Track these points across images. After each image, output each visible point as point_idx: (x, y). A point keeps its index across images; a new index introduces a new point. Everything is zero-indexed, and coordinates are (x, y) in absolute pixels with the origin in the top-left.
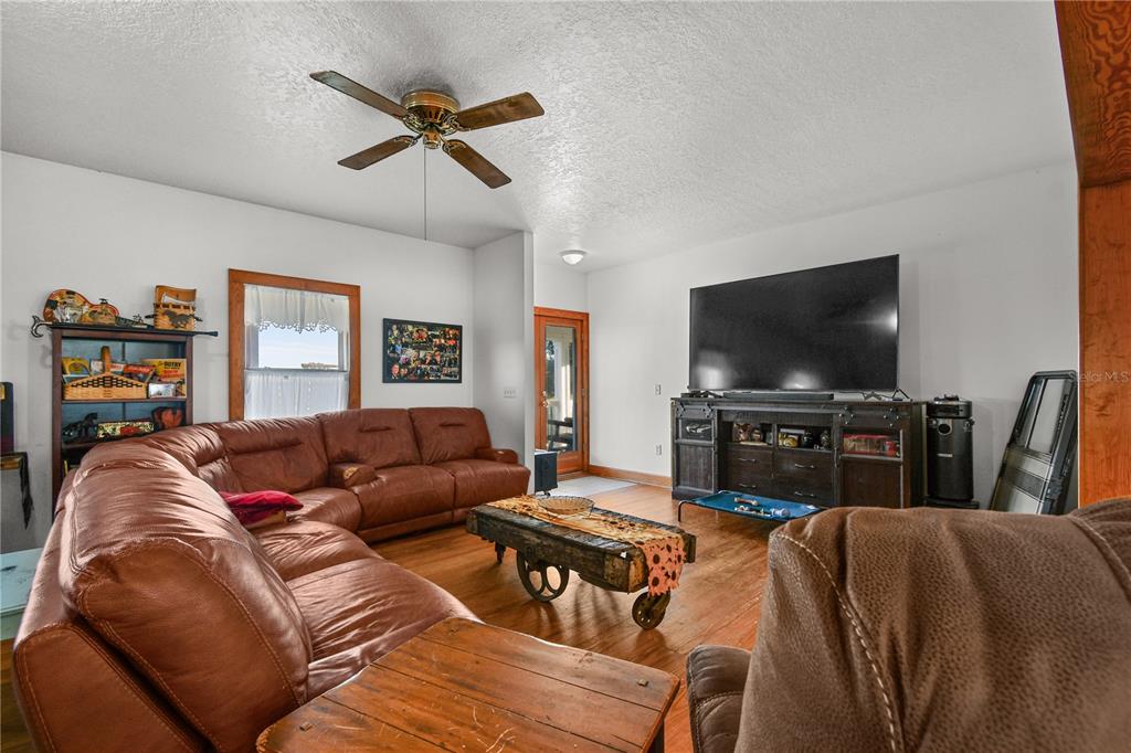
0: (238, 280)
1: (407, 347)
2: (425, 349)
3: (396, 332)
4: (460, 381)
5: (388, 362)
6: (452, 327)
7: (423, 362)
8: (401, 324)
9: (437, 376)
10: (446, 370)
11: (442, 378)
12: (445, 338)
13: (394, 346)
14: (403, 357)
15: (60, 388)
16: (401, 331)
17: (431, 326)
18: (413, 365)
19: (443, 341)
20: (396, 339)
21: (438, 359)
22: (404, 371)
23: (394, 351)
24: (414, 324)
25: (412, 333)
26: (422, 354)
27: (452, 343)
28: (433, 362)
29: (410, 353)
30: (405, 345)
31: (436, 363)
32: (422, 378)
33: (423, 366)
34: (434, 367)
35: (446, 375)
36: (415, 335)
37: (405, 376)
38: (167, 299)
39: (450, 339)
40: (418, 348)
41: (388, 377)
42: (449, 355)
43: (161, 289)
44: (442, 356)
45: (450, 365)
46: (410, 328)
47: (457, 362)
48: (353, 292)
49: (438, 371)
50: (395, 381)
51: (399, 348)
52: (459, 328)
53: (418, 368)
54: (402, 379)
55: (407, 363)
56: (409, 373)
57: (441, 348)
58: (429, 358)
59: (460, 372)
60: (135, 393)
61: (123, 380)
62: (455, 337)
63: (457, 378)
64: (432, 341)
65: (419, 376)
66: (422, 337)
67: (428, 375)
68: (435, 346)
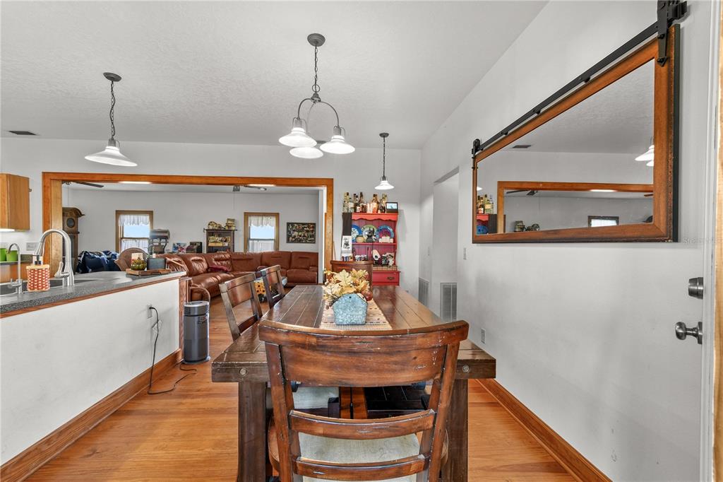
0: (247, 215)
2: (301, 232)
3: (291, 227)
4: (315, 243)
5: (288, 236)
6: (311, 224)
7: (300, 236)
8: (293, 224)
9: (305, 241)
10: (309, 239)
11: (308, 241)
12: (309, 228)
13: (290, 231)
14: (293, 235)
15: (208, 244)
16: (293, 226)
17: (303, 224)
20: (291, 229)
21: (306, 235)
22: (294, 239)
23: (290, 233)
24: (297, 223)
25: (296, 227)
28: (304, 236)
29: (296, 233)
30: (294, 231)
32: (300, 241)
33: (300, 238)
36: (298, 227)
37: (294, 241)
38: (229, 222)
39: (311, 228)
40: (299, 232)
41: (288, 241)
42: (310, 233)
43: (228, 220)
44: (308, 234)
45: (310, 237)
46: (296, 225)
47: (313, 236)
48: (277, 215)
49: (306, 239)
50: (290, 243)
51: (292, 232)
52: (314, 224)
53: (298, 238)
54: (292, 242)
55: (295, 237)
56: (296, 240)
57: (307, 231)
59: (315, 240)
60: (221, 245)
61: (217, 241)
62: (313, 227)
63: (313, 242)
64: (303, 229)
65: (299, 241)
66: (300, 228)
67: (302, 241)
68: (305, 231)
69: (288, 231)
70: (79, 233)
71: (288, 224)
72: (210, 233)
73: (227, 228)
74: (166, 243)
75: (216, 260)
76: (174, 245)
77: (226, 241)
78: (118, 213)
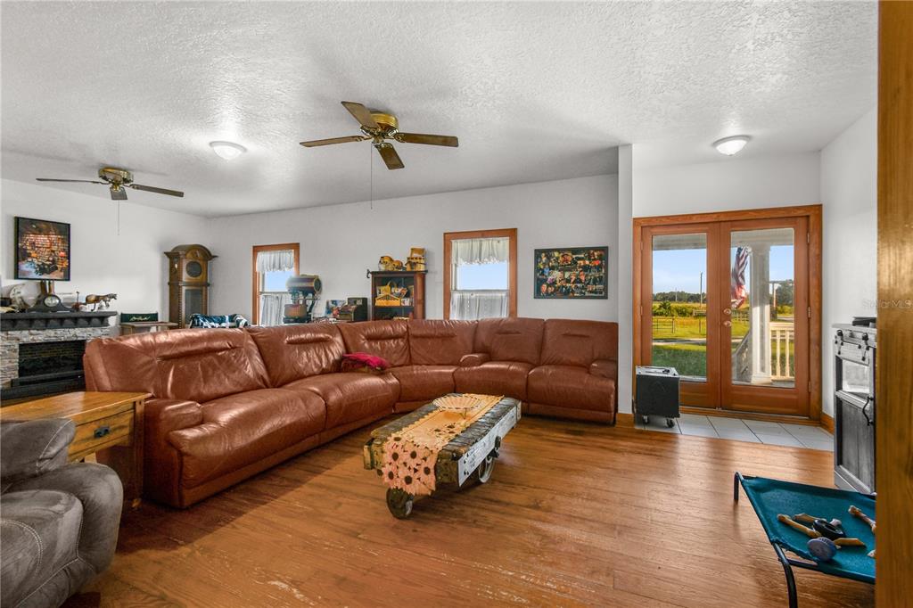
0: (449, 238)
1: (554, 269)
2: (569, 270)
3: (544, 259)
4: (606, 297)
6: (596, 249)
7: (568, 281)
8: (548, 252)
9: (581, 293)
10: (590, 288)
11: (587, 294)
12: (589, 259)
13: (543, 270)
14: (550, 278)
15: (374, 301)
16: (549, 258)
17: (575, 251)
18: (559, 284)
19: (587, 262)
20: (544, 264)
21: (583, 278)
22: (551, 289)
23: (542, 274)
25: (558, 258)
27: (597, 263)
28: (578, 281)
29: (557, 274)
30: (552, 268)
31: (580, 282)
32: (567, 294)
33: (568, 285)
34: (579, 285)
35: (591, 292)
36: (561, 259)
37: (552, 293)
38: (415, 255)
39: (595, 259)
40: (563, 270)
41: (538, 294)
42: (594, 274)
43: (413, 250)
44: (587, 276)
45: (594, 283)
46: (556, 254)
47: (603, 280)
48: (512, 234)
49: (583, 288)
50: (544, 297)
51: (547, 271)
52: (605, 249)
53: (563, 287)
55: (554, 283)
56: (556, 291)
57: (586, 268)
58: (573, 278)
59: (606, 289)
60: (396, 303)
61: (392, 297)
62: (600, 258)
63: (603, 295)
64: (576, 263)
65: (563, 293)
66: (567, 261)
67: (573, 292)
68: (580, 267)
70: (209, 285)
71: (538, 253)
72: (379, 279)
73: (408, 269)
74: (314, 300)
75: (370, 338)
76: (328, 303)
77: (408, 295)
78: (256, 249)
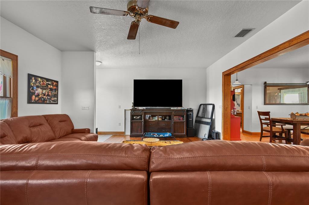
1: (38, 88)
2: (45, 89)
3: (34, 81)
4: (57, 103)
5: (30, 94)
6: (55, 81)
7: (44, 95)
8: (36, 77)
9: (49, 101)
10: (53, 99)
11: (51, 102)
12: (52, 85)
13: (33, 87)
14: (37, 92)
16: (36, 80)
17: (48, 80)
18: (41, 96)
19: (52, 87)
20: (34, 83)
21: (50, 94)
22: (37, 99)
23: (33, 89)
24: (41, 78)
25: (40, 82)
26: (44, 91)
27: (55, 88)
28: (48, 95)
29: (39, 91)
30: (38, 87)
31: (49, 96)
32: (44, 102)
33: (45, 97)
34: (48, 97)
35: (53, 101)
36: (41, 83)
37: (38, 100)
39: (54, 86)
40: (43, 89)
41: (30, 101)
42: (54, 92)
46: (39, 79)
47: (56, 96)
48: (14, 58)
49: (50, 99)
50: (33, 103)
51: (35, 88)
52: (57, 82)
53: (42, 97)
54: (36, 102)
55: (38, 95)
56: (39, 99)
57: (51, 89)
58: (47, 94)
59: (57, 100)
64: (48, 86)
65: (42, 101)
66: (44, 84)
67: (46, 101)
68: (49, 88)
69: (29, 86)
71: (30, 76)
